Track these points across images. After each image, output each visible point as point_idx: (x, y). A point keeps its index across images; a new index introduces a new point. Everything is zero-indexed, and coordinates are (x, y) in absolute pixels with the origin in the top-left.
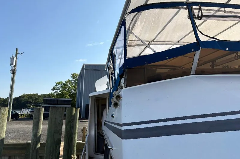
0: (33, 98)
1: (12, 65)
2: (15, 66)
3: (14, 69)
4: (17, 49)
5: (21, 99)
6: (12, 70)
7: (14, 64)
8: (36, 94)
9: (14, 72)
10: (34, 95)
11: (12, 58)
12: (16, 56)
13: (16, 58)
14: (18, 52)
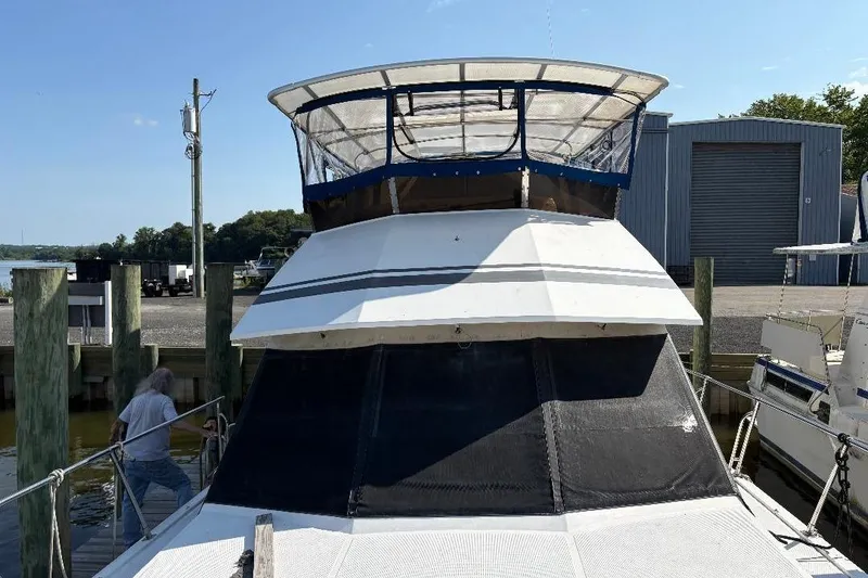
0: (279, 225)
1: (188, 134)
2: (197, 134)
3: (195, 146)
4: (195, 80)
5: (244, 228)
6: (191, 148)
7: (194, 130)
8: (288, 211)
9: (195, 153)
10: (281, 213)
11: (186, 112)
12: (196, 105)
13: (197, 111)
14: (200, 92)
